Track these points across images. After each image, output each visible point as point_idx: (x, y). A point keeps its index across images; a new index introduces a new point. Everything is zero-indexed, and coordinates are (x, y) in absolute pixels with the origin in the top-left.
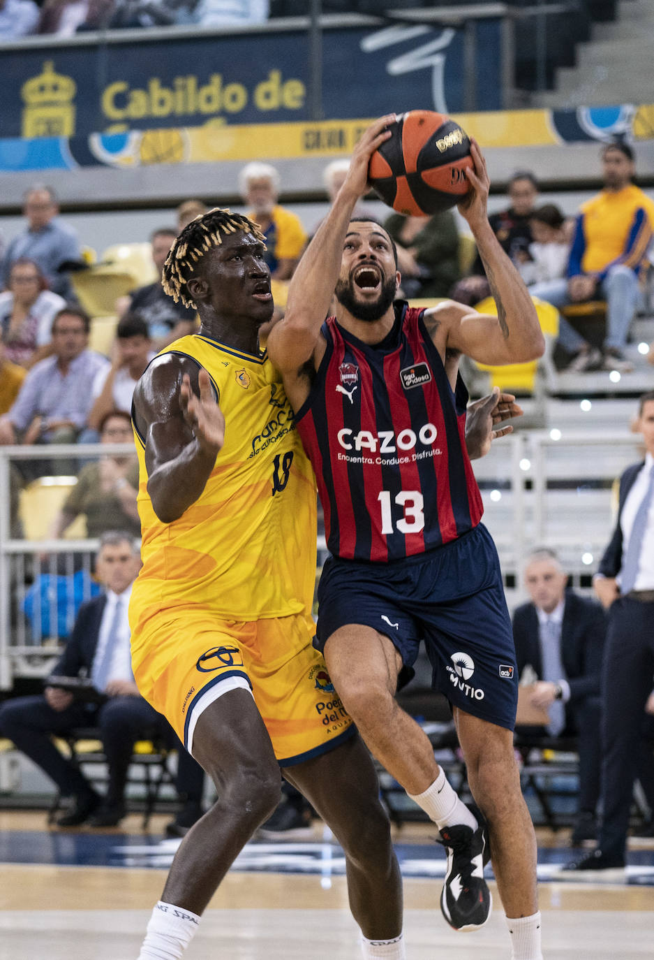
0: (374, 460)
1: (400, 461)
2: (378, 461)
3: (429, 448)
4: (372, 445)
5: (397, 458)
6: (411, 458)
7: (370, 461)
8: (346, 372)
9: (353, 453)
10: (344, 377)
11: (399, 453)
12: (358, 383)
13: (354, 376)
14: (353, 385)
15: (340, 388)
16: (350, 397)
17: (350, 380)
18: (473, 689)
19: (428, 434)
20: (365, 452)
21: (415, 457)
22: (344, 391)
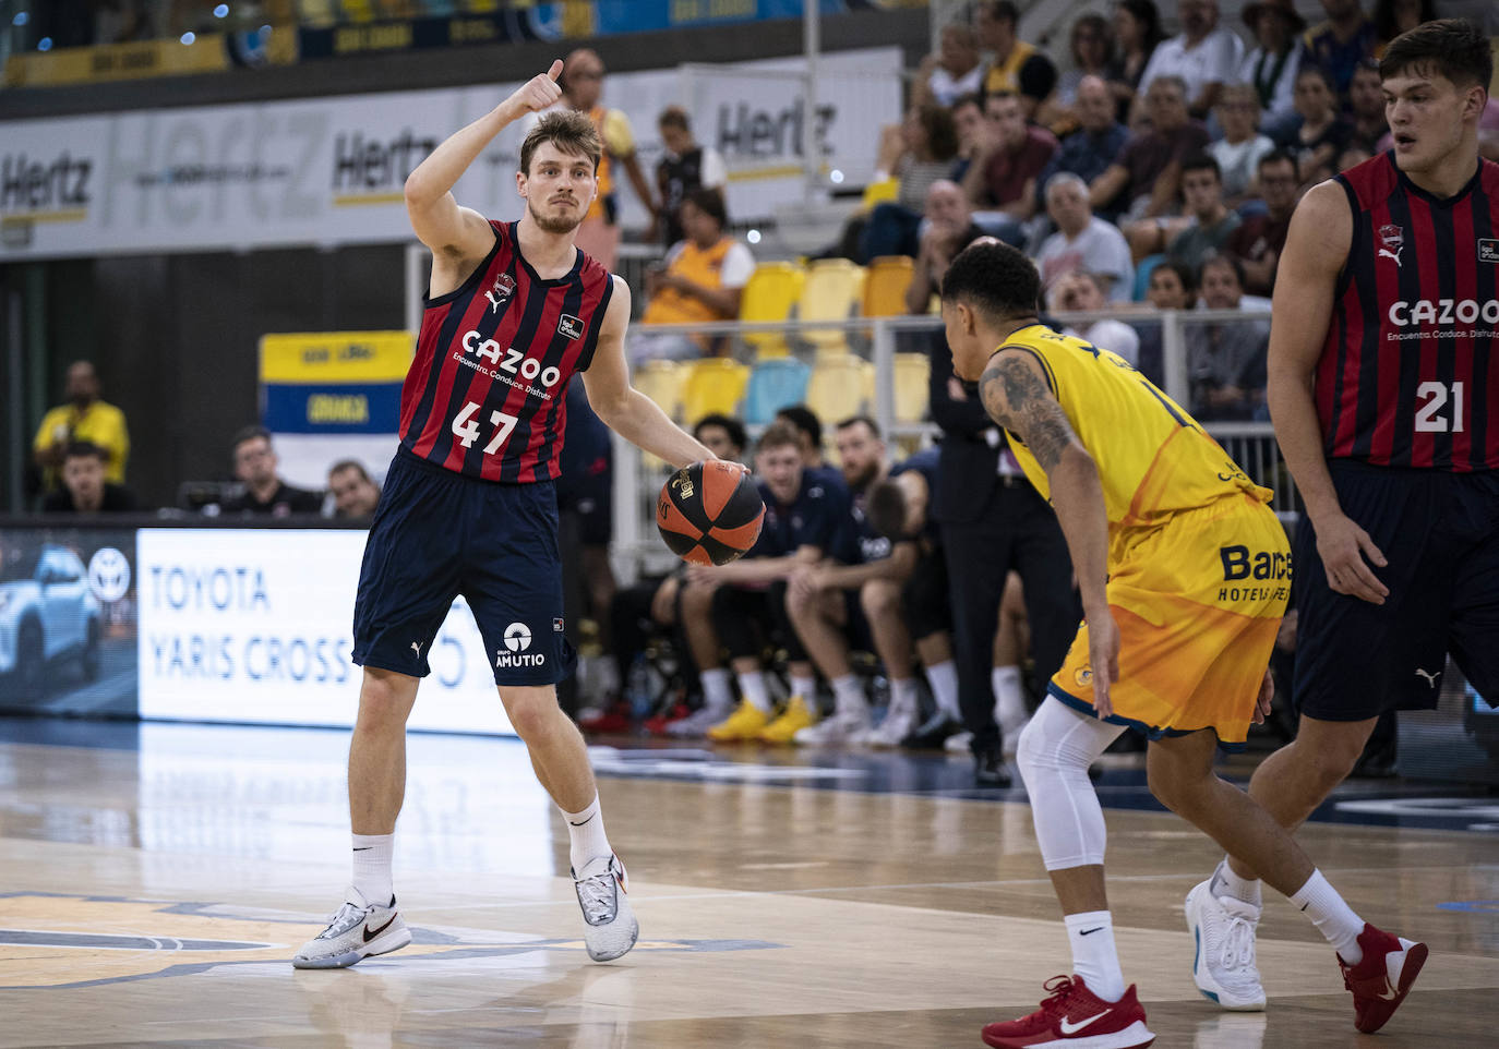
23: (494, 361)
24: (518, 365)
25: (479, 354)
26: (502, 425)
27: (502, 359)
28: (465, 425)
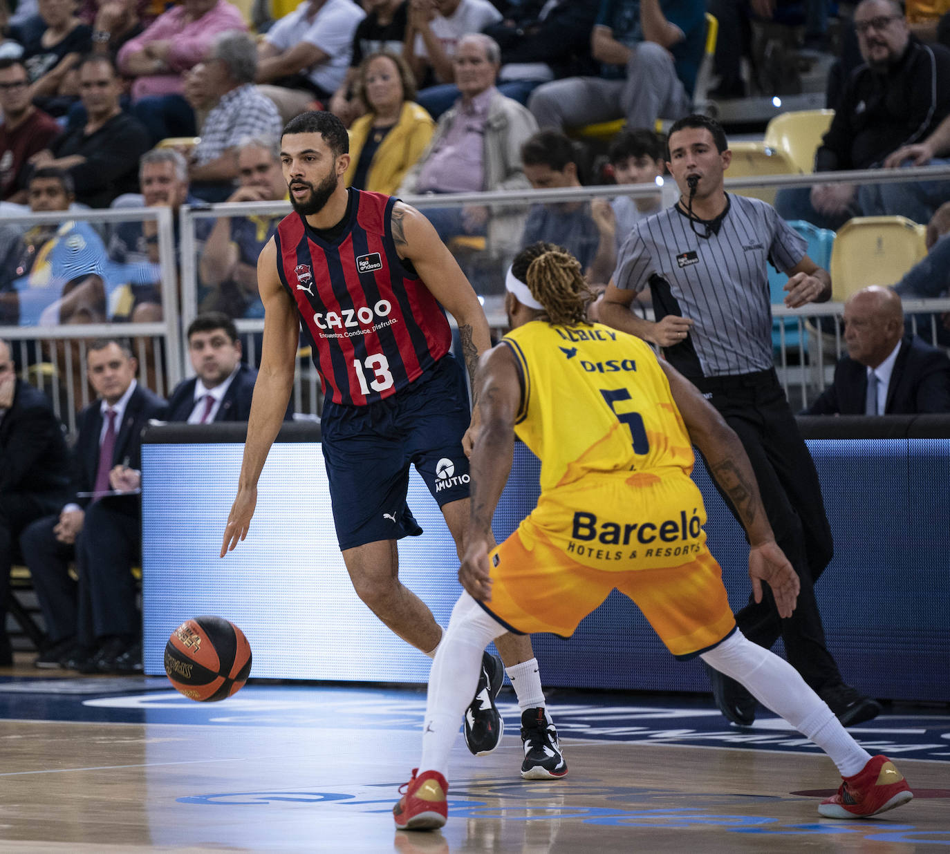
0: (343, 335)
1: (363, 332)
2: (347, 335)
3: (385, 319)
4: (338, 322)
5: (360, 330)
6: (371, 330)
7: (340, 336)
8: (301, 272)
9: (327, 331)
10: (300, 277)
11: (361, 326)
12: (313, 279)
13: (308, 275)
14: (309, 282)
15: (300, 287)
16: (310, 291)
17: (304, 279)
18: (459, 477)
19: (383, 308)
20: (335, 328)
21: (374, 328)
22: (304, 289)
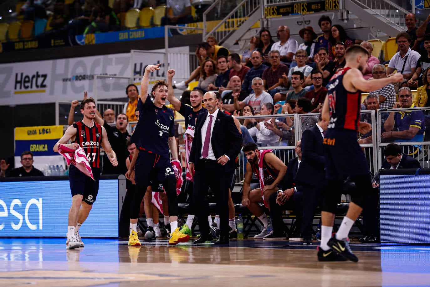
23: (89, 145)
24: (93, 144)
25: (86, 145)
26: (94, 155)
27: (90, 144)
28: (88, 158)
